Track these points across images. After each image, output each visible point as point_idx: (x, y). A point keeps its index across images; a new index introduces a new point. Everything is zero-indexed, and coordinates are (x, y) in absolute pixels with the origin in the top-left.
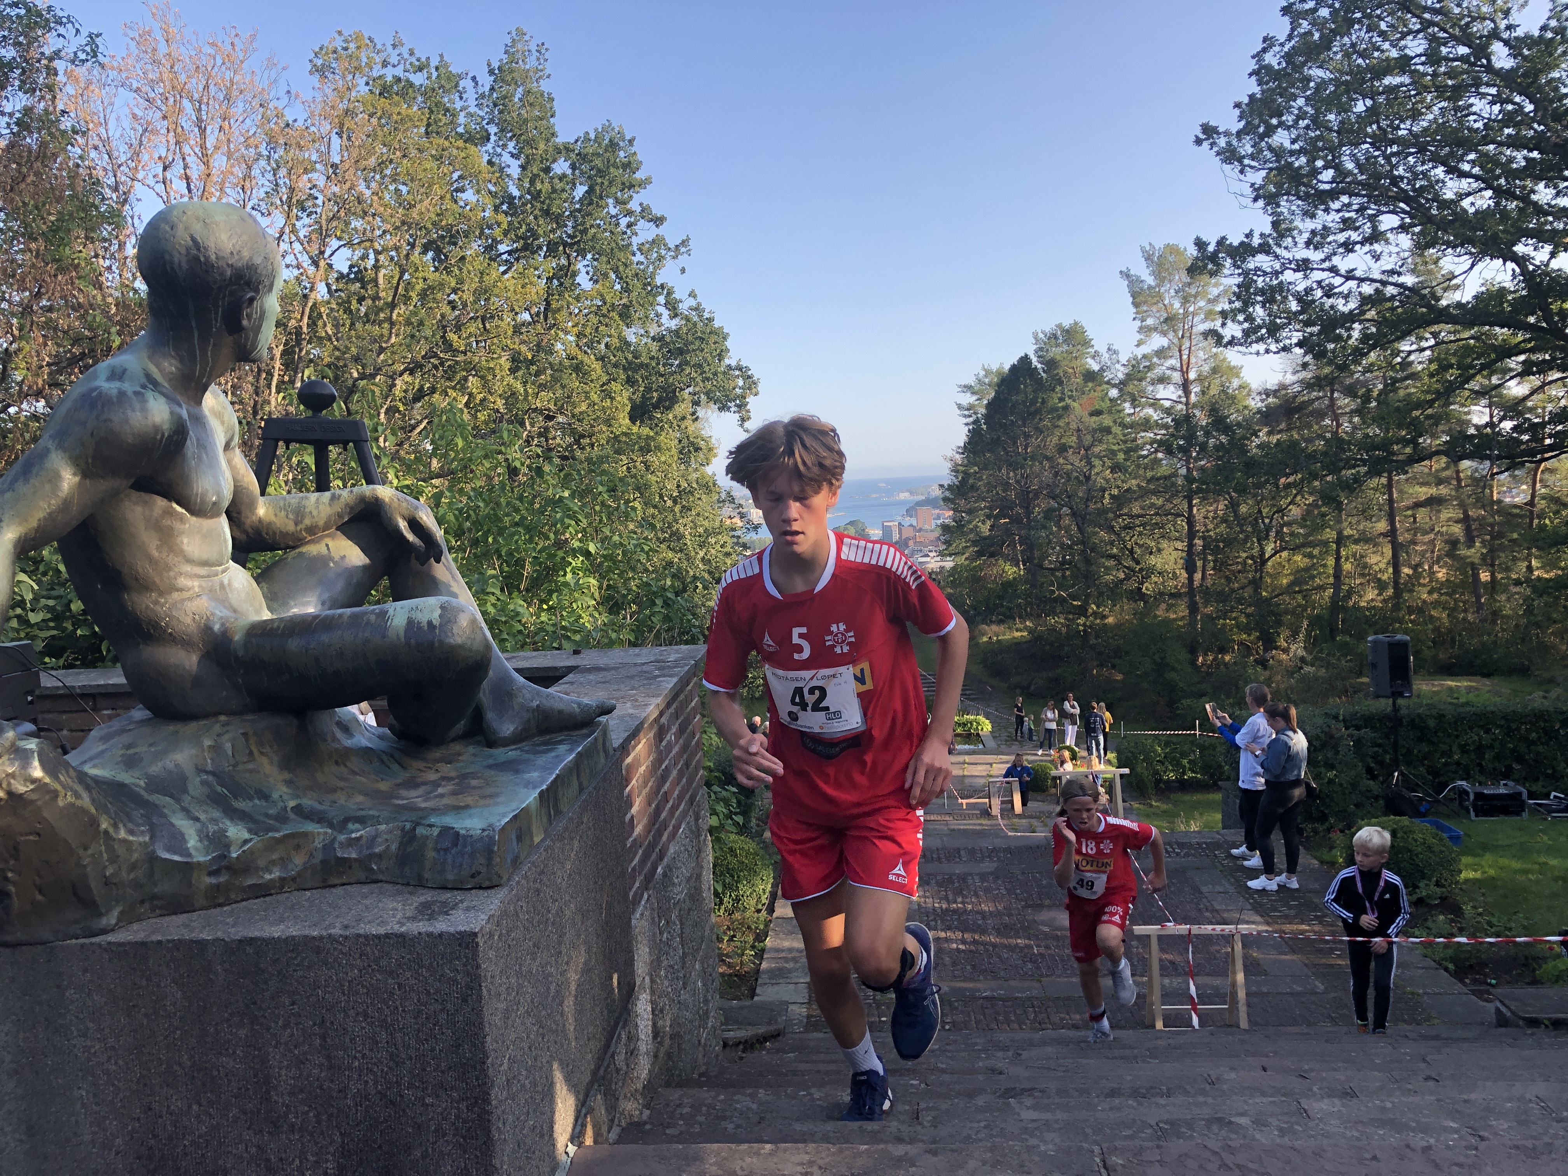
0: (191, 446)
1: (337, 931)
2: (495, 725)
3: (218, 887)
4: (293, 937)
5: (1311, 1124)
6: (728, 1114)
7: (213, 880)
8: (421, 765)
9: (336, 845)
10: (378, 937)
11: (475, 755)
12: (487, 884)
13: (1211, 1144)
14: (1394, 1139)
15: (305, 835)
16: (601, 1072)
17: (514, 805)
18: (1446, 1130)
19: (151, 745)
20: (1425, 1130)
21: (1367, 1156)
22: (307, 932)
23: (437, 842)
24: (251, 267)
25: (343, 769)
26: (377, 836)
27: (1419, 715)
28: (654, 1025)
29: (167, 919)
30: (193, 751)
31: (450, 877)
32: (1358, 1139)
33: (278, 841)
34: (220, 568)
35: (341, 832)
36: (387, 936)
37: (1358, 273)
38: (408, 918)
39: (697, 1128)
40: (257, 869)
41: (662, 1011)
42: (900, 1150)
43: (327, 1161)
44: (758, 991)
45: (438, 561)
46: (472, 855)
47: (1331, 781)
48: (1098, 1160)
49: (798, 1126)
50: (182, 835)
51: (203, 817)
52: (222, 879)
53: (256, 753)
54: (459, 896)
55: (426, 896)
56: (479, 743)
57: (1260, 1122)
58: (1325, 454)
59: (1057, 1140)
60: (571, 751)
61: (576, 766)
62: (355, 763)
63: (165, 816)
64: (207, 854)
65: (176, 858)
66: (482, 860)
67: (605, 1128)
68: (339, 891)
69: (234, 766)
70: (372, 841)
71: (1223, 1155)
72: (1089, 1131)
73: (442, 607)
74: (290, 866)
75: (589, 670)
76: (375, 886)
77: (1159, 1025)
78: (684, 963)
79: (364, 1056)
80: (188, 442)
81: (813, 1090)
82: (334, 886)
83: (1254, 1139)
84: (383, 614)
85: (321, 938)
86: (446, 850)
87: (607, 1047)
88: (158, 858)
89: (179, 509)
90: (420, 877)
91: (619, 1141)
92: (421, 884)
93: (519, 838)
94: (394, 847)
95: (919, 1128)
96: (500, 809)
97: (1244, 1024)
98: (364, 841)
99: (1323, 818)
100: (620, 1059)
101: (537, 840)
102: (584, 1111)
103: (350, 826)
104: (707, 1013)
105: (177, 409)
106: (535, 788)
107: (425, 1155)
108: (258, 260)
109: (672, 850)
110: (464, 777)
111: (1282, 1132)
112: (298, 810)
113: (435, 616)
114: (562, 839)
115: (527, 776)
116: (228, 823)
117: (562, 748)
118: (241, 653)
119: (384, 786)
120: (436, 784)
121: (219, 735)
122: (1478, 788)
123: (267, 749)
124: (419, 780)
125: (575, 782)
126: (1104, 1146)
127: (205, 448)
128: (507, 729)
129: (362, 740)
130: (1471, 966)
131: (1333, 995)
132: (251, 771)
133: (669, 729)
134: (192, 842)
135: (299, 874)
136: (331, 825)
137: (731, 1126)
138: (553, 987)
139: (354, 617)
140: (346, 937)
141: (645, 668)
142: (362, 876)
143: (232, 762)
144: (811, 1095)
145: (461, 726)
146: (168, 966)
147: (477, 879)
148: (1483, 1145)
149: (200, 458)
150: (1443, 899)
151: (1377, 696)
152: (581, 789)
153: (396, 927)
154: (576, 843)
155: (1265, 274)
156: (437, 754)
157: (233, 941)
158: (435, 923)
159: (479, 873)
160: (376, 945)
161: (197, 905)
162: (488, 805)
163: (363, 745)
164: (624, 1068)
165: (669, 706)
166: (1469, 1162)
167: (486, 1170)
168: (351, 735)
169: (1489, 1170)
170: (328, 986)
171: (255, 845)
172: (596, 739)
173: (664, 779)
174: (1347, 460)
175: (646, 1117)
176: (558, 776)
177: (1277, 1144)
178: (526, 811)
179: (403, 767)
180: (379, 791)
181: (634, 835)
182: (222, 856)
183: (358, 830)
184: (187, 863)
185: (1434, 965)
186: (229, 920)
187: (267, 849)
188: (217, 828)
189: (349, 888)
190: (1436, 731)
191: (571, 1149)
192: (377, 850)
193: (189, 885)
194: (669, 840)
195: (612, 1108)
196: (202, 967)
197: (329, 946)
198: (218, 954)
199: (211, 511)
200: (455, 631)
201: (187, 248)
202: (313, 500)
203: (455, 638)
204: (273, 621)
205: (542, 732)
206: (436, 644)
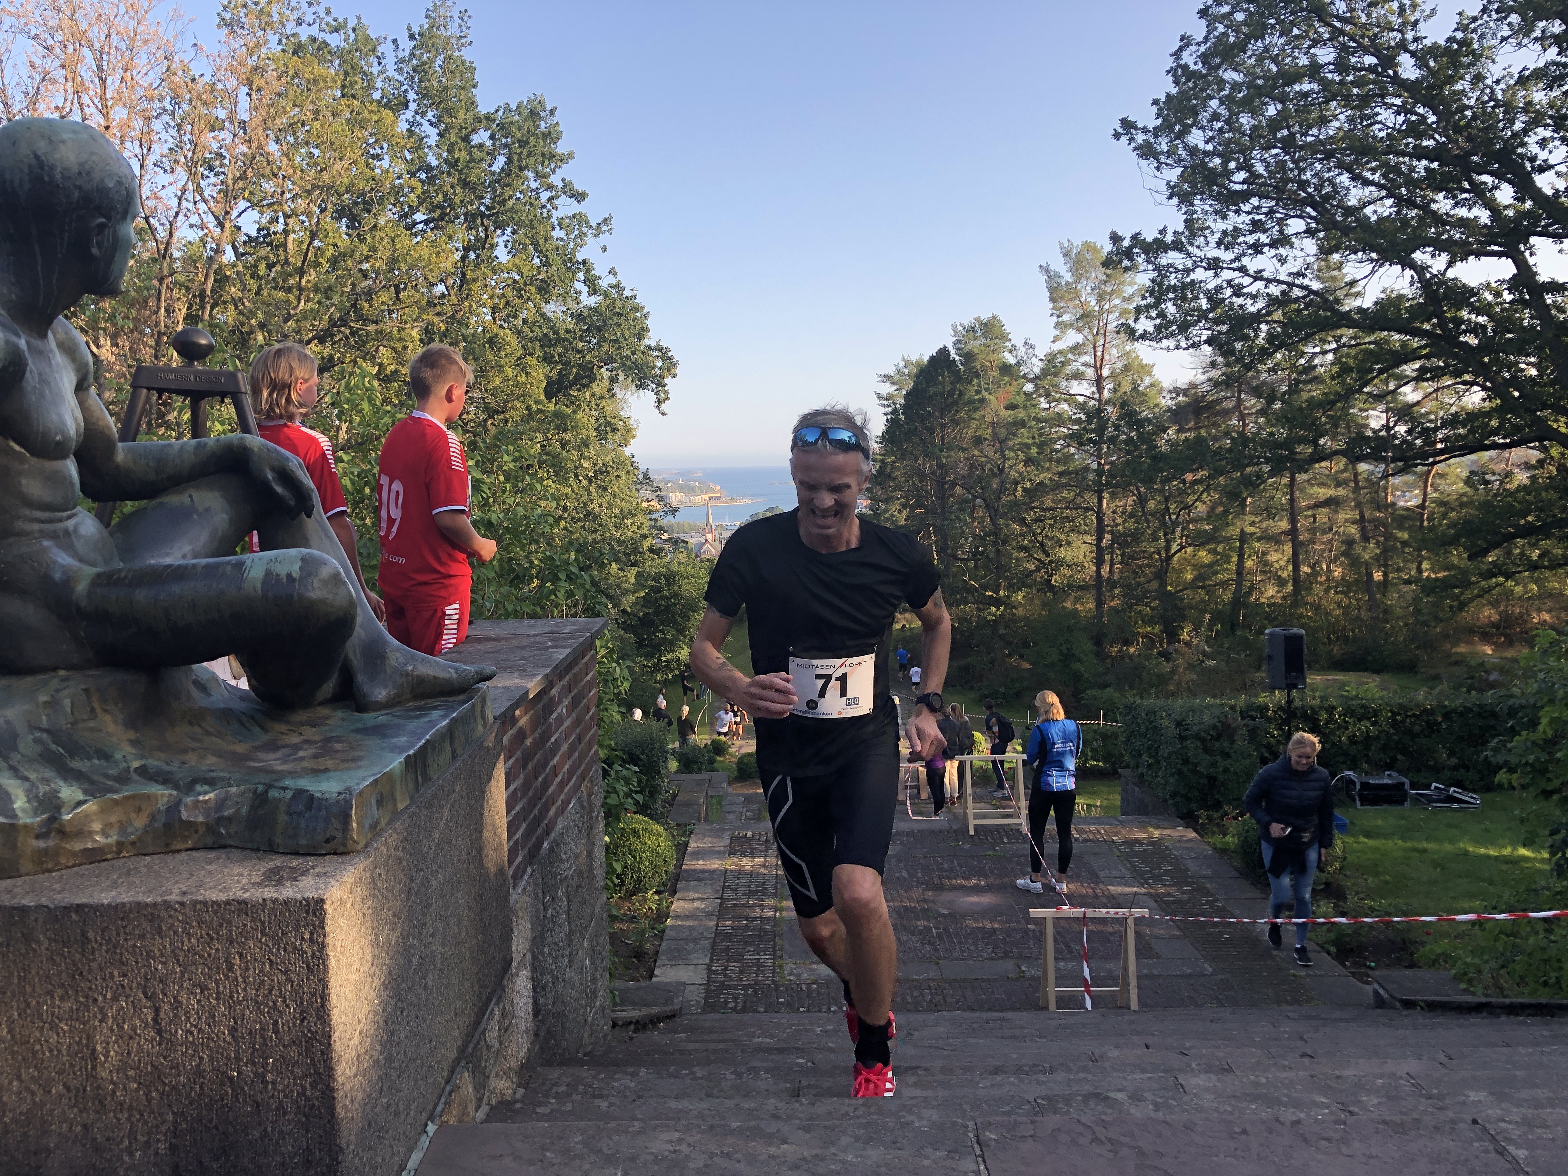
0: (31, 378)
1: (174, 897)
2: (366, 688)
3: (46, 851)
4: (124, 904)
5: (1186, 1098)
6: (605, 1092)
7: (42, 844)
8: (283, 728)
9: (182, 809)
10: (217, 903)
11: (343, 719)
12: (342, 849)
13: (1084, 1119)
14: (1266, 1114)
15: (148, 797)
16: (470, 1050)
17: (376, 769)
18: (1315, 1104)
20: (1297, 1104)
22: (141, 898)
23: (289, 806)
24: (103, 191)
25: (197, 729)
26: (226, 799)
27: (1312, 708)
28: (535, 1003)
30: (27, 707)
31: (303, 842)
32: (1231, 1113)
33: (116, 802)
34: (65, 514)
35: (187, 794)
36: (228, 903)
37: (1266, 274)
38: (254, 884)
39: (569, 1107)
40: (91, 833)
41: (544, 988)
42: (772, 1127)
43: (159, 1141)
44: (657, 972)
45: (309, 516)
46: (327, 819)
47: (1226, 770)
48: (971, 1135)
49: (673, 1104)
50: (8, 795)
51: (33, 776)
52: (51, 843)
53: (98, 711)
54: (311, 861)
55: (277, 861)
57: (1136, 1097)
58: (1230, 450)
59: (935, 1117)
60: (444, 717)
61: (450, 733)
62: (209, 724)
64: (36, 815)
65: (1, 820)
66: (336, 824)
67: (471, 1108)
68: (184, 855)
69: (75, 722)
70: (221, 804)
71: (1096, 1129)
72: (967, 1107)
73: (303, 560)
74: (130, 830)
75: (479, 640)
76: (222, 853)
77: (1052, 1005)
78: (571, 941)
79: (200, 1031)
80: (28, 374)
81: (696, 1069)
82: (179, 851)
83: (1128, 1113)
84: (240, 565)
85: (155, 905)
86: (299, 814)
89: (17, 448)
90: (270, 842)
91: (488, 1119)
92: (271, 849)
93: (380, 803)
94: (244, 811)
95: (797, 1105)
96: (361, 773)
97: (1134, 1005)
98: (212, 804)
99: (1217, 806)
100: (492, 1036)
101: (400, 806)
102: (448, 1088)
103: (198, 788)
104: (594, 993)
105: (14, 339)
106: (401, 752)
107: (264, 1135)
108: (110, 184)
109: (559, 826)
111: (1157, 1107)
112: (143, 771)
113: (295, 569)
114: (429, 806)
115: (395, 740)
116: (61, 783)
117: (436, 714)
118: (83, 604)
119: (240, 748)
120: (297, 748)
121: (57, 691)
122: (1365, 779)
123: (111, 707)
124: (280, 743)
125: (448, 749)
126: (979, 1121)
127: (48, 384)
128: (381, 694)
129: (217, 699)
130: (1352, 950)
131: (1220, 977)
132: (92, 730)
133: (560, 701)
134: (20, 803)
135: (139, 839)
136: (177, 787)
137: (606, 1104)
138: (415, 961)
139: (207, 567)
140: (182, 904)
141: (538, 639)
142: (209, 841)
143: (70, 718)
144: (692, 1073)
145: (329, 687)
147: (332, 845)
148: (1351, 1120)
149: (42, 396)
150: (1328, 884)
151: (1273, 689)
152: (454, 756)
153: (239, 893)
154: (446, 812)
155: (1177, 271)
156: (302, 716)
157: (56, 908)
158: (281, 889)
159: (334, 838)
160: (215, 912)
161: (23, 870)
162: (349, 769)
163: (222, 706)
164: (497, 1045)
165: (560, 679)
166: (1337, 1136)
167: (330, 1151)
168: (209, 695)
169: (1357, 1144)
170: (162, 955)
171: (91, 806)
172: (473, 705)
173: (553, 752)
174: (1252, 457)
175: (518, 1096)
176: (428, 741)
177: (1151, 1119)
178: (389, 775)
179: (264, 729)
180: (235, 753)
181: (518, 808)
182: (53, 819)
183: (206, 793)
184: (12, 825)
185: (1317, 948)
186: (57, 886)
187: (103, 811)
188: (47, 788)
189: (193, 853)
190: (1327, 723)
191: (431, 1128)
192: (226, 814)
193: (14, 847)
194: (557, 815)
195: (481, 1086)
196: (23, 935)
197: (163, 914)
198: (41, 921)
199: (56, 451)
200: (316, 584)
201: (30, 167)
202: (176, 448)
203: (316, 592)
204: (120, 571)
205: (416, 697)
206: (296, 598)
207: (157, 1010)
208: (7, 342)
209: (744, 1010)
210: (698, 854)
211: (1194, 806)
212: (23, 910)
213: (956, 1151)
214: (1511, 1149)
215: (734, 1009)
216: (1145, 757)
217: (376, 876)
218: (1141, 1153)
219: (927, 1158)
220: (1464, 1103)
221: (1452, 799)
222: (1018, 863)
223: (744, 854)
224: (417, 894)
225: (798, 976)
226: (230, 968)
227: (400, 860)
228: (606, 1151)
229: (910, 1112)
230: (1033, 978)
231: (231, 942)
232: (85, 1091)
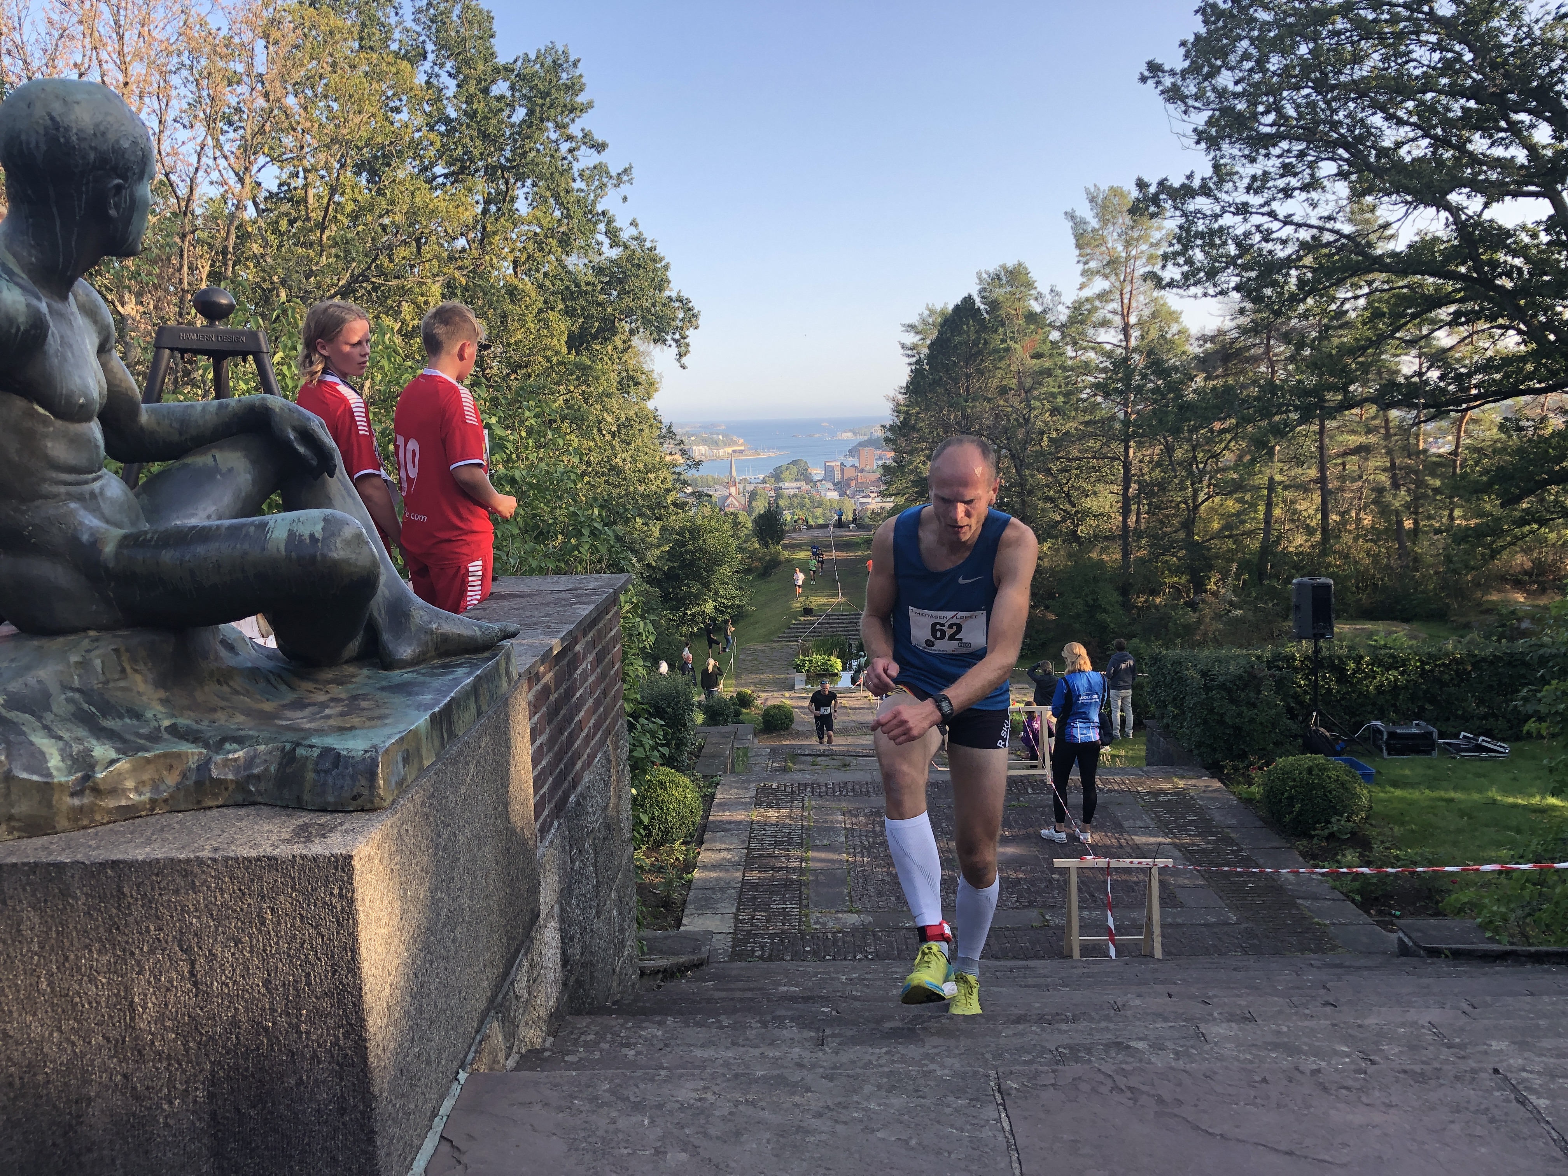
0: (53, 343)
1: (206, 854)
2: (391, 647)
3: (81, 809)
4: (158, 861)
5: (1207, 1047)
6: (632, 1041)
7: (76, 802)
8: (310, 686)
9: (212, 767)
10: (248, 859)
11: (369, 677)
12: (369, 806)
13: (1104, 1068)
14: (1286, 1062)
15: (178, 756)
16: (499, 999)
17: (401, 727)
18: (1336, 1053)
19: (12, 660)
20: (1317, 1053)
21: (1257, 1078)
22: (173, 855)
23: (317, 763)
24: (118, 151)
25: (225, 688)
26: (255, 756)
27: (1340, 658)
28: (564, 953)
29: (25, 841)
30: (60, 667)
31: (331, 799)
32: (1251, 1062)
33: (148, 761)
34: (90, 476)
35: (218, 753)
36: (258, 859)
37: (1296, 219)
38: (283, 841)
39: (597, 1055)
40: (124, 791)
41: (571, 939)
42: (796, 1076)
43: (197, 1089)
44: (685, 921)
45: (331, 476)
46: (353, 778)
47: (1252, 721)
48: (992, 1084)
49: (698, 1053)
50: (43, 753)
51: (66, 736)
52: (86, 801)
53: (129, 670)
54: (339, 818)
55: (306, 818)
56: (373, 666)
57: (1157, 1046)
58: (1257, 399)
59: (957, 1065)
60: (469, 674)
61: (475, 690)
62: (238, 683)
63: (24, 733)
64: (70, 773)
65: (35, 778)
66: (363, 782)
67: (501, 1056)
68: (215, 813)
69: (107, 682)
70: (250, 762)
71: (1116, 1078)
72: (989, 1056)
73: (326, 520)
74: (162, 787)
75: (503, 597)
76: (252, 810)
77: (1076, 954)
78: (598, 892)
79: (235, 983)
80: (50, 338)
81: (722, 1018)
82: (210, 808)
83: (1150, 1062)
84: (263, 526)
85: (188, 861)
86: (326, 772)
87: (506, 974)
88: (14, 778)
89: (41, 410)
90: (299, 799)
91: (518, 1068)
92: (299, 806)
93: (406, 760)
94: (273, 769)
95: (821, 1054)
96: (387, 731)
97: (1158, 954)
98: (241, 762)
99: (1243, 756)
100: (521, 987)
101: (427, 763)
102: (478, 1037)
103: (227, 746)
104: (622, 943)
105: (35, 302)
106: (426, 710)
107: (300, 1083)
108: (126, 144)
109: (586, 778)
110: (355, 698)
111: (1178, 1056)
112: (173, 730)
113: (318, 530)
114: (455, 762)
115: (420, 698)
116: (94, 742)
117: (460, 672)
118: (111, 565)
119: (268, 707)
120: (324, 706)
121: (88, 651)
122: (1391, 727)
123: (141, 667)
124: (307, 701)
125: (473, 707)
126: (1000, 1070)
127: (71, 346)
128: (406, 652)
129: (246, 659)
130: (1377, 899)
131: (1244, 925)
132: (123, 689)
133: (585, 657)
134: (54, 761)
135: (172, 796)
136: (207, 745)
137: (633, 1052)
139: (230, 528)
140: (214, 860)
141: (562, 595)
142: (239, 798)
143: (101, 678)
144: (718, 1021)
145: (354, 646)
146: (24, 890)
147: (359, 801)
148: (1372, 1069)
149: (64, 359)
150: (1353, 834)
151: (1300, 639)
152: (479, 713)
153: (269, 850)
154: (472, 767)
155: (1205, 216)
156: (329, 675)
157: (92, 864)
158: (310, 845)
159: (361, 795)
160: (247, 868)
161: (59, 827)
162: (375, 727)
163: (249, 665)
164: (526, 995)
165: (585, 634)
166: (1357, 1085)
167: (363, 1098)
168: (237, 654)
169: (1377, 1093)
170: (196, 910)
171: (123, 765)
172: (497, 663)
173: (578, 707)
174: (1280, 406)
175: (548, 1044)
176: (453, 699)
177: (1172, 1068)
178: (415, 733)
179: (292, 688)
180: (262, 712)
181: (544, 763)
182: (87, 778)
183: (235, 751)
184: (47, 783)
185: (1342, 897)
186: (93, 843)
187: (134, 770)
188: (81, 747)
189: (225, 810)
190: (1355, 672)
191: (462, 1076)
192: (255, 771)
193: (50, 805)
194: (583, 769)
195: (510, 1035)
196: (60, 891)
197: (197, 870)
198: (77, 877)
199: (80, 414)
200: (338, 545)
201: (46, 128)
202: (199, 408)
203: (338, 552)
204: (146, 532)
205: (440, 656)
206: (319, 558)
207: (193, 963)
208: (28, 305)
209: (770, 959)
210: (723, 806)
211: (1218, 756)
212: (60, 867)
213: (977, 1100)
214: (1532, 1098)
215: (761, 958)
216: (1170, 708)
217: (403, 832)
218: (1160, 1101)
219: (948, 1106)
220: (1486, 1053)
221: (1480, 748)
222: (1042, 814)
223: (769, 806)
224: (444, 849)
225: (824, 924)
226: (263, 923)
227: (427, 816)
228: (633, 1099)
229: (933, 1060)
230: (1057, 927)
231: (263, 897)
232: (124, 1041)
